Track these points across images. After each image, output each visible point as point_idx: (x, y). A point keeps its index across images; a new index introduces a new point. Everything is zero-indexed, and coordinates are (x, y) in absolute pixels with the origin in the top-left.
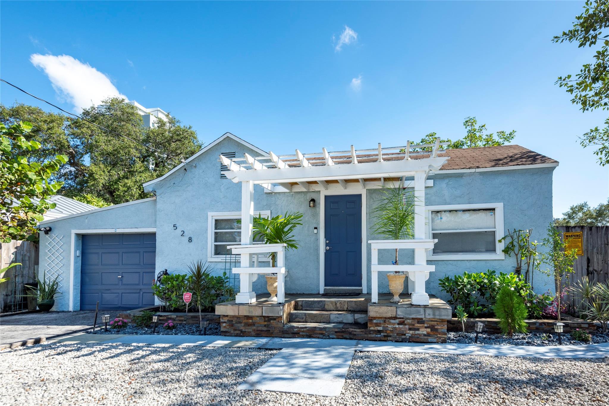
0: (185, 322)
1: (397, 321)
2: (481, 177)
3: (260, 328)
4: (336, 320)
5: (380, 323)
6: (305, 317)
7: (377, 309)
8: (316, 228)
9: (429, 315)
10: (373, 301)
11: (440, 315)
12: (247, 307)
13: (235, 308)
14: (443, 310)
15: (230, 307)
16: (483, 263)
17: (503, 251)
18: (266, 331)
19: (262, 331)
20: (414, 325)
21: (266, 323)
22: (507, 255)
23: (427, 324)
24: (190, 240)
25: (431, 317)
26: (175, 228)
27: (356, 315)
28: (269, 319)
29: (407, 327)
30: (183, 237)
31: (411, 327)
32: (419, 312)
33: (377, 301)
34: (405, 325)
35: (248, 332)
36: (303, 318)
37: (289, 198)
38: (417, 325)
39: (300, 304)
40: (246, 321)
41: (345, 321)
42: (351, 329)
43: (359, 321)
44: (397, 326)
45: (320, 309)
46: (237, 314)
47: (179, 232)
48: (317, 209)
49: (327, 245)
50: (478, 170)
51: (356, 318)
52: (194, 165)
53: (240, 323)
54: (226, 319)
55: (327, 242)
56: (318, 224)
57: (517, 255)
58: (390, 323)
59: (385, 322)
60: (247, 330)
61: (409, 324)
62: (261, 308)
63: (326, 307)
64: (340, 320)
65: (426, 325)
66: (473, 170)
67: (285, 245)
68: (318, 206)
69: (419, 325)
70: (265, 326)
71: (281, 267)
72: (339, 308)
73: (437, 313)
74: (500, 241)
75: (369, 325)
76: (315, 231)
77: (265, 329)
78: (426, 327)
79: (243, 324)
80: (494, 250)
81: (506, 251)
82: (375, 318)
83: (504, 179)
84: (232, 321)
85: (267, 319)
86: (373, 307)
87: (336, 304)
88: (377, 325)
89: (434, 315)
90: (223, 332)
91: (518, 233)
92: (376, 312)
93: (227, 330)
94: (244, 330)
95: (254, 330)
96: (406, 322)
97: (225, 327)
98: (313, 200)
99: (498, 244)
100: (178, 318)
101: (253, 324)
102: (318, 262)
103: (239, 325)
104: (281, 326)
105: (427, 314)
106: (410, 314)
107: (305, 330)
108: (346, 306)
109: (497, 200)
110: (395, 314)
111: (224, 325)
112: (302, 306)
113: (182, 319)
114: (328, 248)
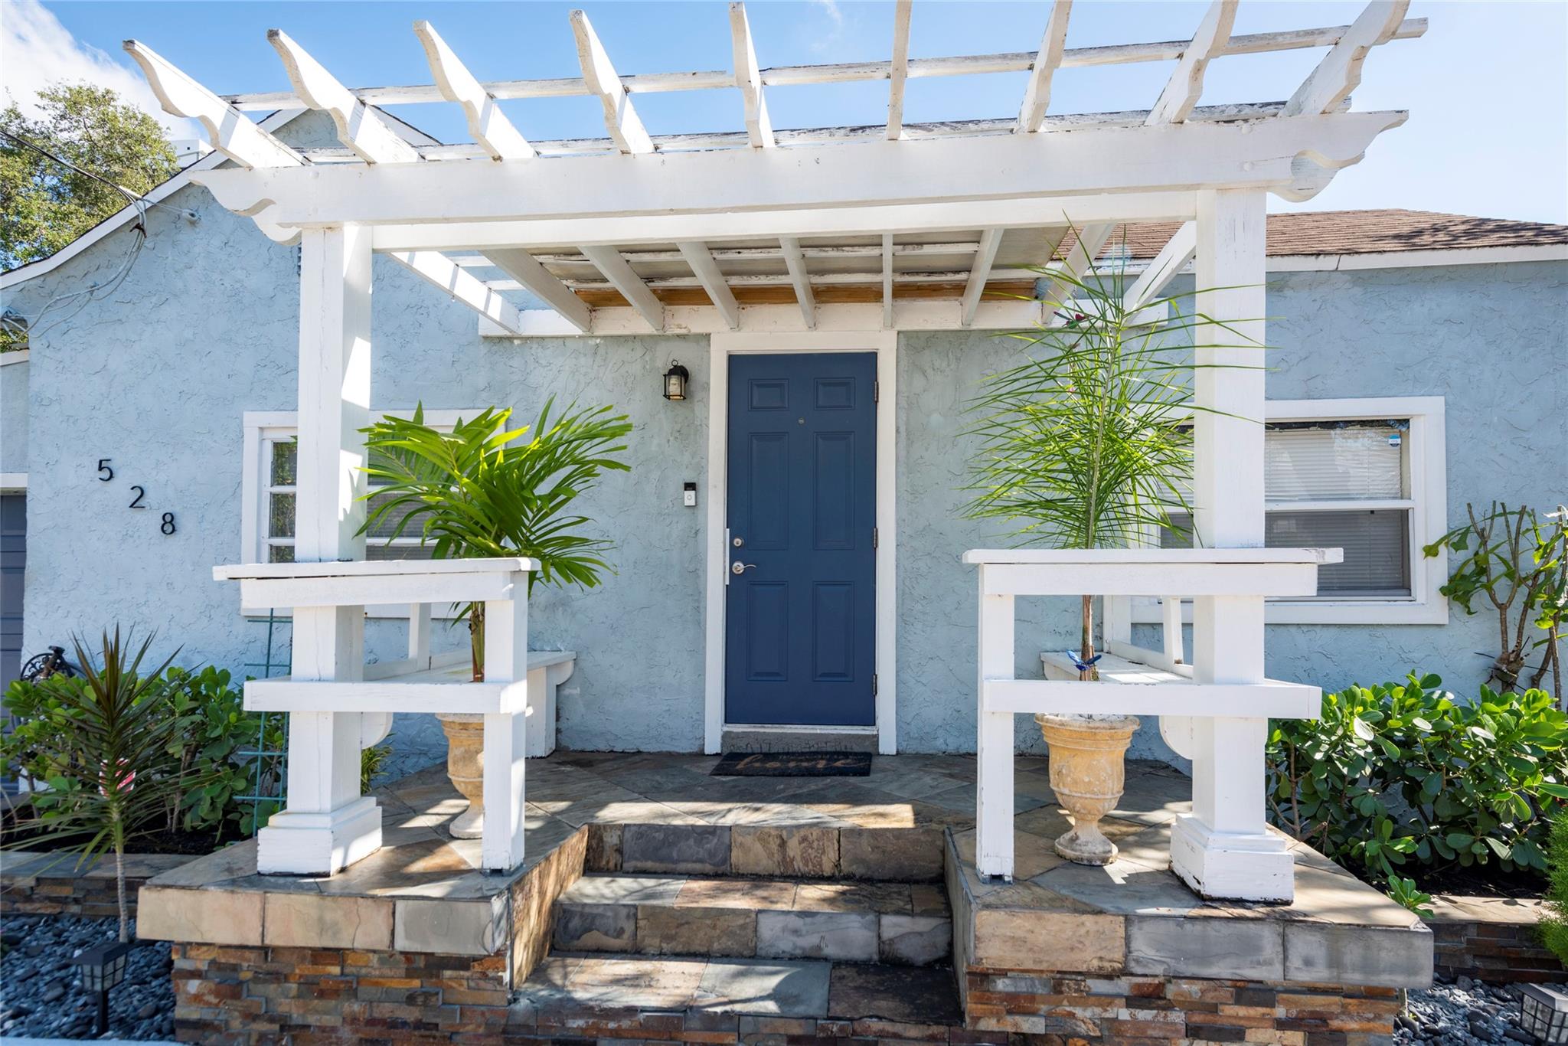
0: (75, 909)
1: (1125, 987)
2: (1357, 290)
3: (385, 1010)
4: (786, 945)
5: (1032, 997)
6: (629, 927)
7: (1021, 923)
8: (690, 486)
9: (1308, 963)
11: (1367, 967)
12: (310, 899)
13: (247, 902)
14: (1384, 941)
15: (215, 899)
16: (1363, 636)
17: (1444, 591)
18: (419, 1025)
19: (394, 1024)
20: (1213, 1009)
21: (416, 983)
22: (1458, 607)
23: (1289, 1005)
24: (169, 524)
25: (1318, 973)
26: (106, 474)
27: (887, 920)
28: (434, 965)
29: (1177, 1017)
30: (137, 514)
31: (1198, 1018)
32: (1251, 948)
33: (1007, 869)
34: (1169, 1007)
35: (323, 1029)
36: (620, 933)
37: (583, 360)
38: (1233, 1012)
39: (611, 839)
40: (307, 969)
41: (831, 951)
42: (876, 1025)
43: (908, 950)
44: (1124, 1014)
45: (708, 868)
46: (254, 940)
47: (120, 490)
48: (698, 408)
49: (735, 554)
50: (1349, 263)
51: (888, 933)
52: (186, 213)
53: (278, 977)
54: (200, 961)
55: (738, 542)
56: (702, 468)
57: (1502, 608)
58: (1087, 998)
59: (1059, 991)
60: (312, 1020)
61: (1190, 1006)
62: (385, 910)
63: (737, 856)
64: (808, 942)
65: (1280, 1012)
66: (1328, 263)
68: (698, 395)
69: (1242, 1012)
70: (411, 999)
71: (504, 683)
72: (799, 865)
73: (1354, 956)
74: (1431, 551)
75: (970, 1005)
76: (689, 497)
77: (410, 1014)
78: (1282, 1025)
79: (293, 987)
80: (1402, 585)
81: (1458, 589)
82: (1005, 973)
84: (235, 968)
85: (421, 963)
86: (1000, 915)
87: (783, 844)
88: (1017, 1004)
90: (185, 1023)
92: (1016, 941)
93: (207, 1015)
94: (296, 1018)
95: (353, 1020)
96: (1171, 991)
97: (197, 998)
98: (680, 372)
99: (1419, 565)
100: (45, 890)
101: (349, 988)
102: (700, 624)
103: (272, 989)
104: (499, 999)
105: (1295, 963)
106: (1203, 960)
107: (626, 1023)
108: (832, 855)
109: (1418, 386)
110: (1117, 954)
111: (193, 986)
112: (619, 851)
113: (65, 891)
114: (739, 567)
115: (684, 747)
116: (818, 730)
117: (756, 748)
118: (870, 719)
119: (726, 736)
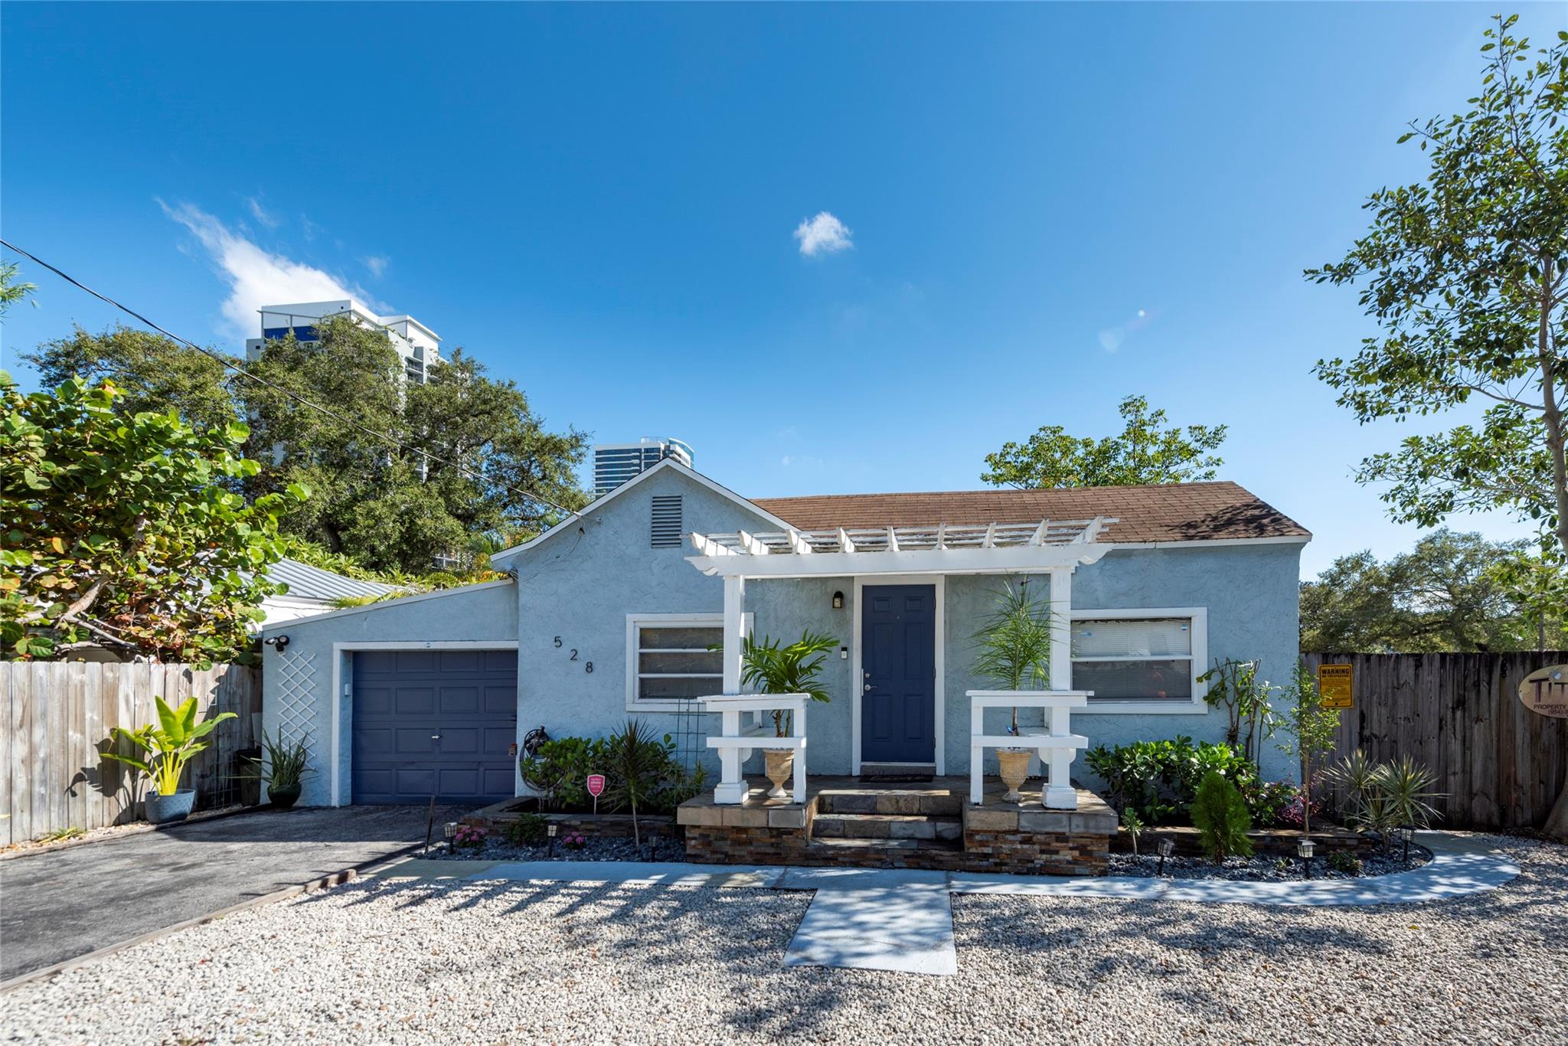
0: (597, 834)
1: (1019, 837)
2: (1166, 557)
3: (762, 849)
4: (901, 833)
5: (988, 841)
6: (842, 828)
7: (983, 815)
8: (844, 649)
9: (1078, 826)
10: (973, 800)
11: (1097, 828)
12: (738, 810)
13: (716, 812)
14: (1102, 819)
15: (705, 810)
16: (1168, 719)
17: (1205, 698)
18: (775, 854)
19: (766, 854)
20: (1049, 844)
21: (773, 840)
22: (1213, 707)
23: (1074, 842)
24: (590, 667)
25: (1081, 830)
26: (558, 644)
27: (939, 824)
28: (780, 832)
29: (1037, 847)
30: (574, 664)
31: (1044, 847)
32: (1059, 822)
33: (981, 801)
34: (1034, 844)
35: (740, 856)
36: (838, 830)
37: (791, 589)
38: (1055, 845)
39: (828, 801)
40: (735, 836)
41: (918, 835)
42: (934, 852)
43: (945, 834)
44: (1019, 846)
45: (867, 811)
46: (719, 824)
47: (565, 651)
48: (848, 612)
49: (866, 681)
50: (1160, 545)
51: (939, 829)
53: (724, 839)
54: (696, 833)
55: (868, 675)
56: (850, 640)
57: (1230, 706)
58: (1006, 841)
59: (996, 838)
60: (736, 853)
61: (1041, 843)
62: (765, 813)
63: (879, 806)
64: (909, 832)
65: (1071, 845)
66: (1151, 546)
67: (809, 695)
68: (848, 605)
69: (1058, 844)
70: (772, 845)
71: (802, 737)
72: (904, 810)
73: (1092, 823)
74: (1199, 680)
75: (967, 844)
76: (844, 655)
77: (771, 850)
78: (1071, 849)
79: (729, 842)
80: (1187, 696)
81: (1212, 698)
82: (978, 832)
83: (1210, 563)
84: (708, 836)
85: (775, 833)
86: (976, 812)
87: (897, 802)
88: (982, 844)
89: (1086, 826)
90: (690, 855)
91: (1233, 665)
92: (982, 821)
93: (698, 852)
94: (730, 853)
95: (751, 853)
96: (1034, 839)
97: (694, 847)
98: (839, 595)
99: (1195, 685)
100: (584, 826)
101: (750, 842)
102: (849, 715)
103: (721, 843)
104: (803, 844)
105: (1073, 826)
106: (1044, 826)
107: (848, 852)
108: (917, 806)
109: (1194, 602)
110: (1015, 825)
111: (693, 842)
112: (832, 805)
113: (593, 827)
114: (868, 687)
115: (842, 772)
116: (907, 764)
117: (877, 773)
118: (932, 759)
119: (862, 767)
